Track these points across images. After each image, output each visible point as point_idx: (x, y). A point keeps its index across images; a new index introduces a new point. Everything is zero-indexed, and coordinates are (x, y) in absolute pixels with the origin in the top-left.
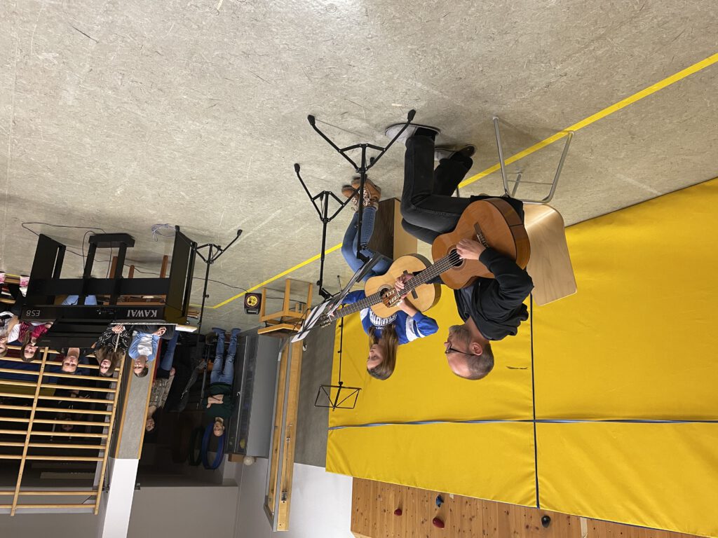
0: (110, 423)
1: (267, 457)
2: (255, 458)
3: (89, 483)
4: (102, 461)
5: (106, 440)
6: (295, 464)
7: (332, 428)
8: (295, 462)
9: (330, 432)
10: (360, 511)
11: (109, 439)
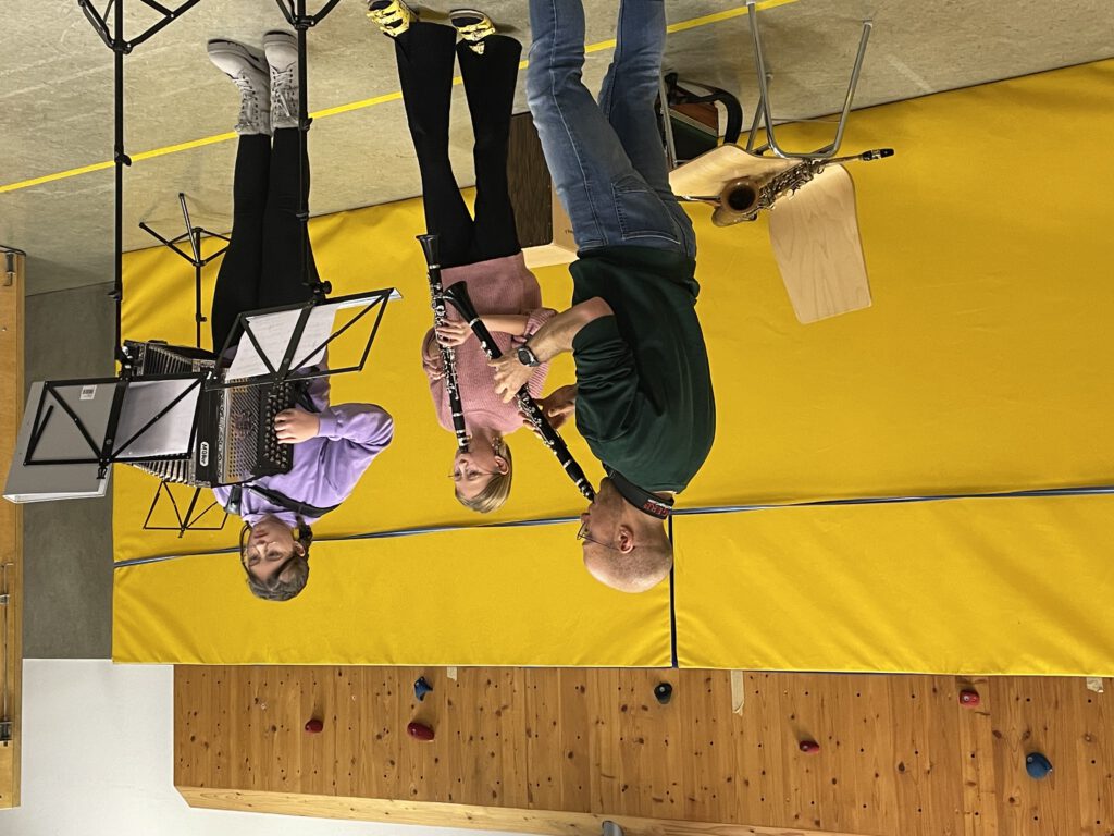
6: (26, 662)
7: (123, 564)
8: (26, 655)
9: (119, 572)
10: (200, 739)
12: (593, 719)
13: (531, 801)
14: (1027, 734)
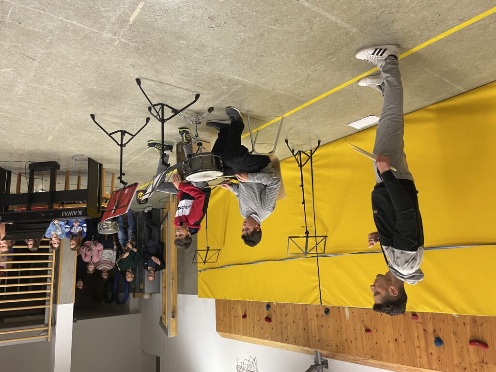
0: (51, 282)
1: (159, 293)
2: (151, 294)
3: (41, 322)
4: (49, 307)
5: (49, 294)
6: (178, 295)
7: (199, 271)
8: (178, 293)
9: (199, 273)
10: (221, 318)
11: (52, 292)
12: (309, 318)
13: (295, 343)
14: (434, 331)
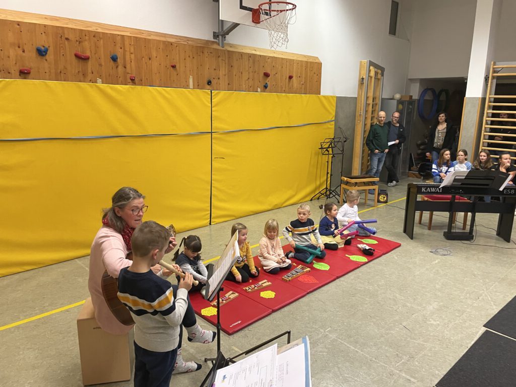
0: (486, 120)
2: (392, 99)
4: (491, 96)
6: (356, 96)
8: (356, 98)
9: (333, 119)
10: (315, 75)
11: (486, 110)
12: (226, 76)
13: (242, 55)
14: (117, 67)
